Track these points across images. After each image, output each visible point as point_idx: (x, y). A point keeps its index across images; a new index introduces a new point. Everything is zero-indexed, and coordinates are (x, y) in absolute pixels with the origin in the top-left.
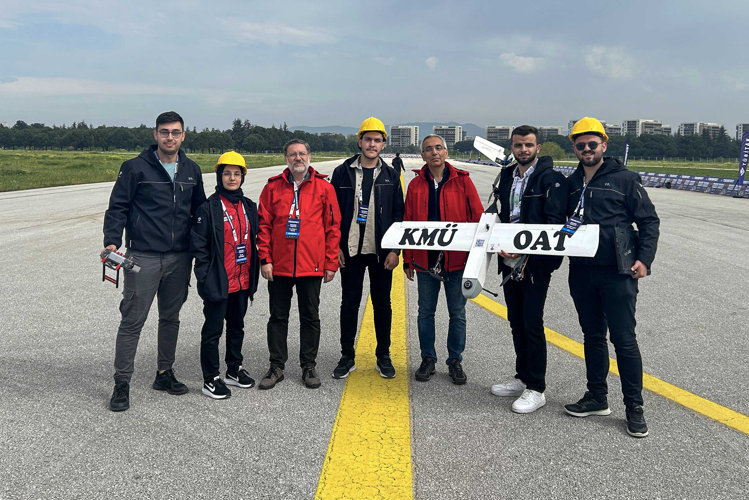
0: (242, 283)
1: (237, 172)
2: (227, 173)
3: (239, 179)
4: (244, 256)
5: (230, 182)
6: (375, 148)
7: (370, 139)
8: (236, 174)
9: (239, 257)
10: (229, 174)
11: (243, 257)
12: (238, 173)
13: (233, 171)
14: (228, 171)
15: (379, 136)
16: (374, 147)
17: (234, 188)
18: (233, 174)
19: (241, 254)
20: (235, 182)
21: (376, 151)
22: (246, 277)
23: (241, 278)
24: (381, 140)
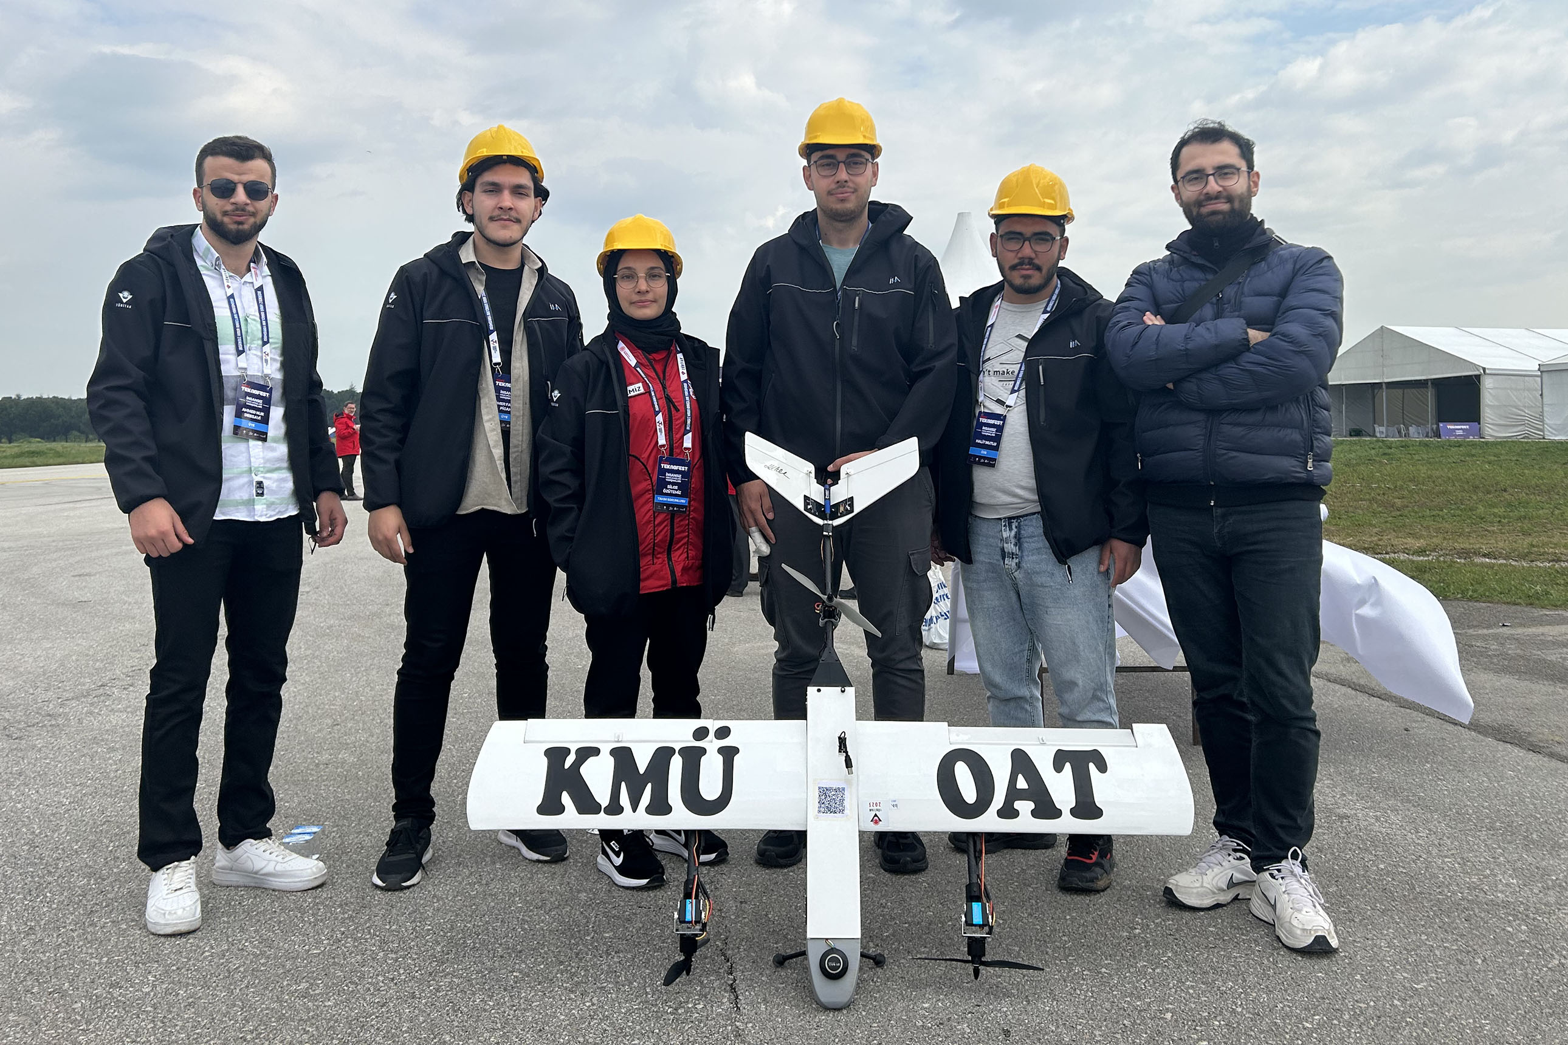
0: (678, 569)
1: (653, 268)
2: (627, 272)
3: (661, 288)
4: (679, 492)
5: (636, 298)
6: (513, 214)
7: (495, 189)
8: (652, 275)
9: (665, 491)
10: (631, 276)
11: (676, 495)
12: (656, 271)
13: (641, 267)
14: (629, 268)
15: (524, 178)
16: (511, 209)
17: (650, 312)
18: (642, 275)
19: (673, 484)
20: (650, 296)
21: (518, 221)
22: (691, 553)
23: (675, 556)
24: (529, 188)
